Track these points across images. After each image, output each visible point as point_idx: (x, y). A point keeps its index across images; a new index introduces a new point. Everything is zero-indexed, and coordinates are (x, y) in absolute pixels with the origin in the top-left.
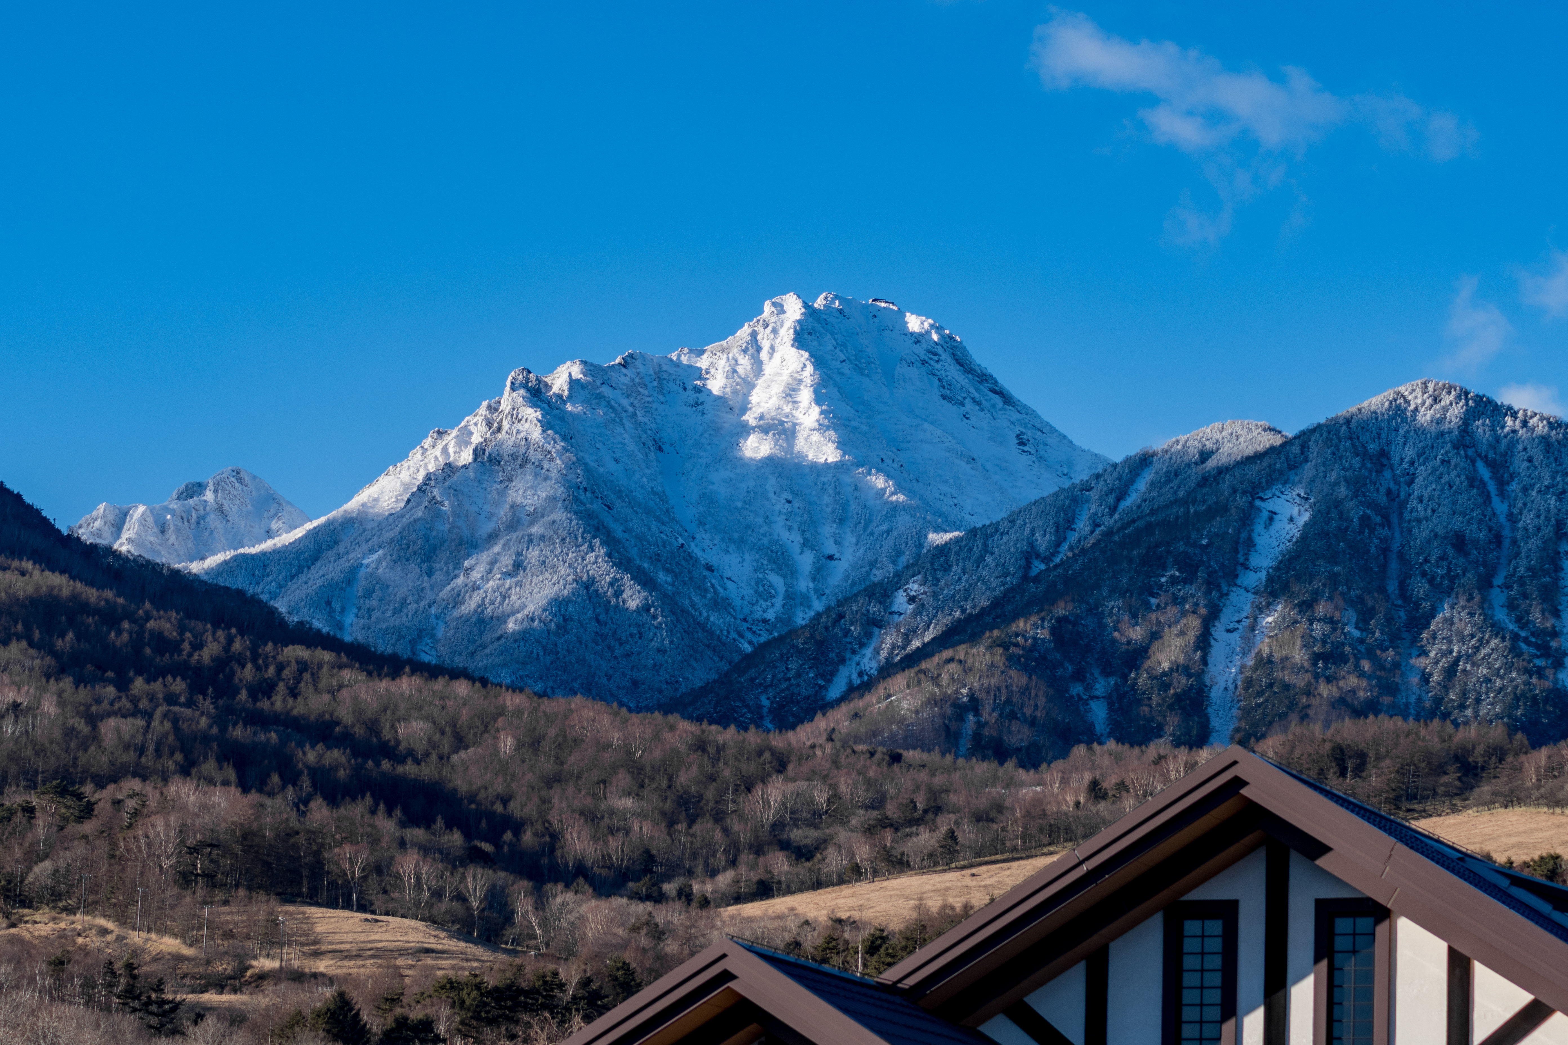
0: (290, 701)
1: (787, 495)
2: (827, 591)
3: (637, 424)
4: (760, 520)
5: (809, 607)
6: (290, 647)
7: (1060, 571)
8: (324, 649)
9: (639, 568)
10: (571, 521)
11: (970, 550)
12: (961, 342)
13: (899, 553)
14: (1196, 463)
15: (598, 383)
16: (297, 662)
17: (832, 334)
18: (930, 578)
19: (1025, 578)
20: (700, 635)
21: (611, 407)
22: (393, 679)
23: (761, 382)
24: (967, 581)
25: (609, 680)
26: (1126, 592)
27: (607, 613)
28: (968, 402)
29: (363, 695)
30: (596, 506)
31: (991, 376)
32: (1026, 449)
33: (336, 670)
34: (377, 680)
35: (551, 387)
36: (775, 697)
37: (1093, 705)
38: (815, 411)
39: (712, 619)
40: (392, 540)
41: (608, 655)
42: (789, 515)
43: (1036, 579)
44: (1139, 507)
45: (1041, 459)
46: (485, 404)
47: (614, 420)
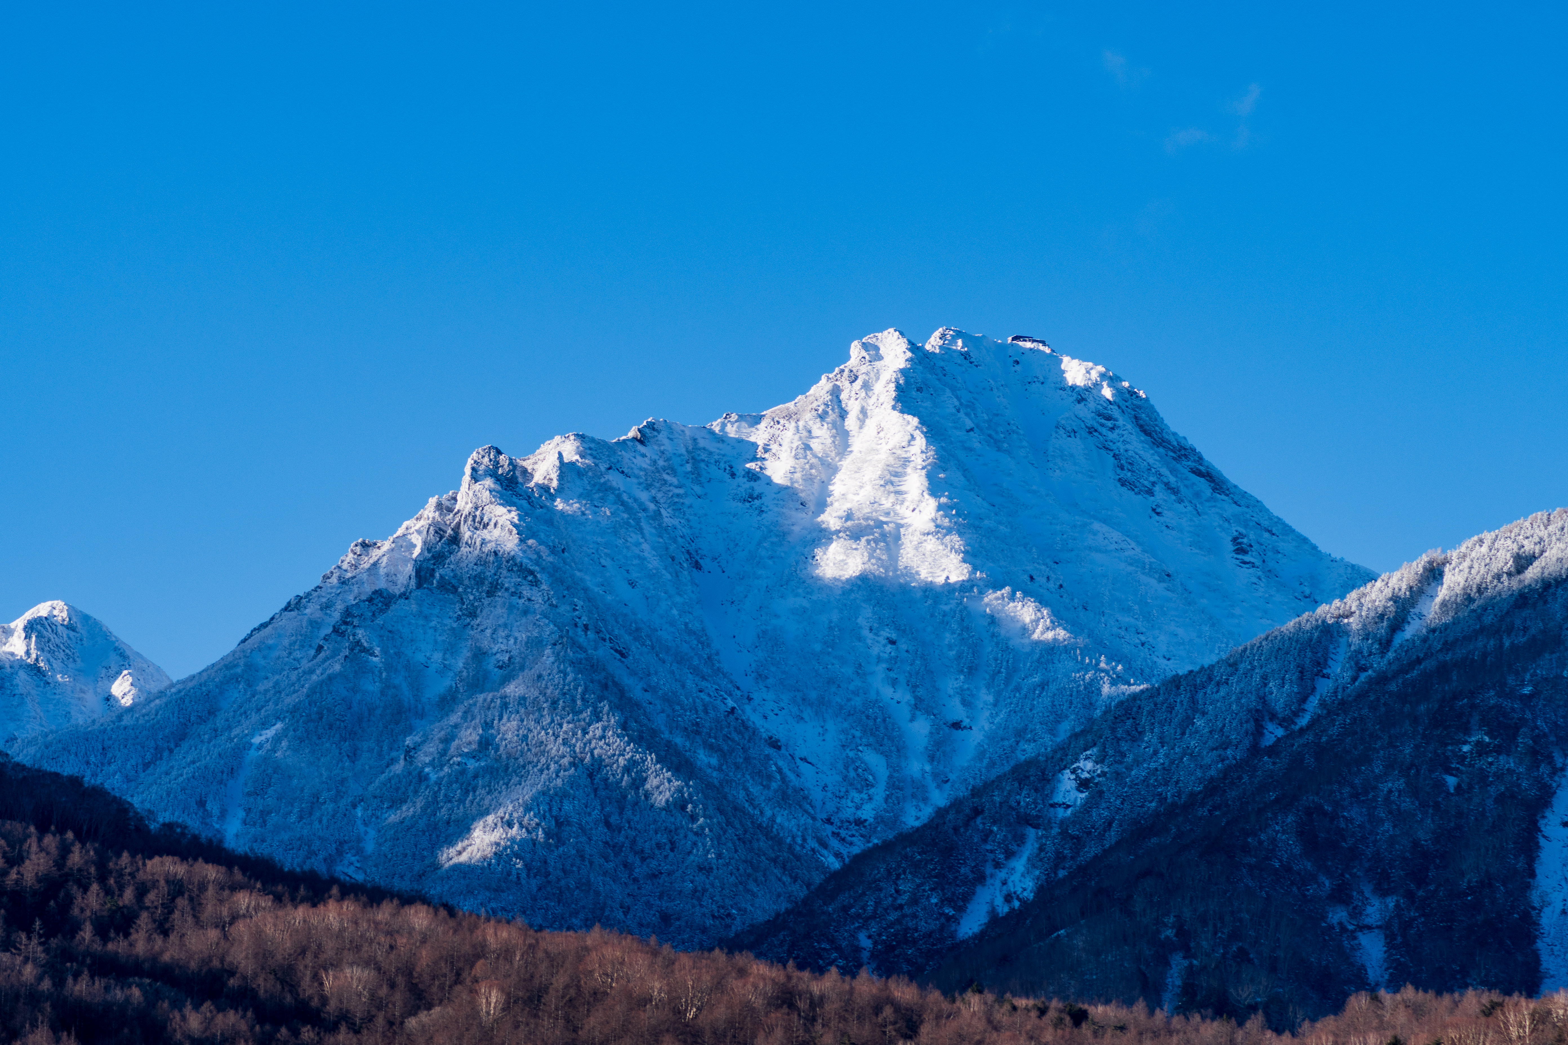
0: (159, 941)
1: (887, 633)
2: (952, 777)
3: (662, 530)
4: (848, 671)
5: (925, 800)
6: (157, 859)
7: (1310, 737)
8: (207, 861)
9: (669, 744)
10: (566, 675)
11: (1171, 708)
12: (1147, 399)
13: (1059, 718)
14: (1509, 574)
15: (603, 467)
16: (167, 882)
17: (953, 390)
18: (1111, 752)
19: (1255, 750)
20: (763, 844)
21: (623, 503)
22: (314, 905)
23: (846, 464)
24: (1167, 756)
25: (625, 914)
26: (1409, 768)
27: (621, 814)
28: (1157, 489)
29: (269, 930)
30: (603, 652)
31: (1193, 450)
32: (1247, 558)
33: (226, 892)
34: (289, 907)
35: (532, 476)
36: (880, 935)
37: (1364, 939)
38: (931, 505)
39: (779, 820)
40: (295, 710)
41: (624, 876)
42: (893, 663)
43: (1272, 751)
44: (1425, 640)
45: (1270, 573)
46: (433, 501)
47: (628, 524)
